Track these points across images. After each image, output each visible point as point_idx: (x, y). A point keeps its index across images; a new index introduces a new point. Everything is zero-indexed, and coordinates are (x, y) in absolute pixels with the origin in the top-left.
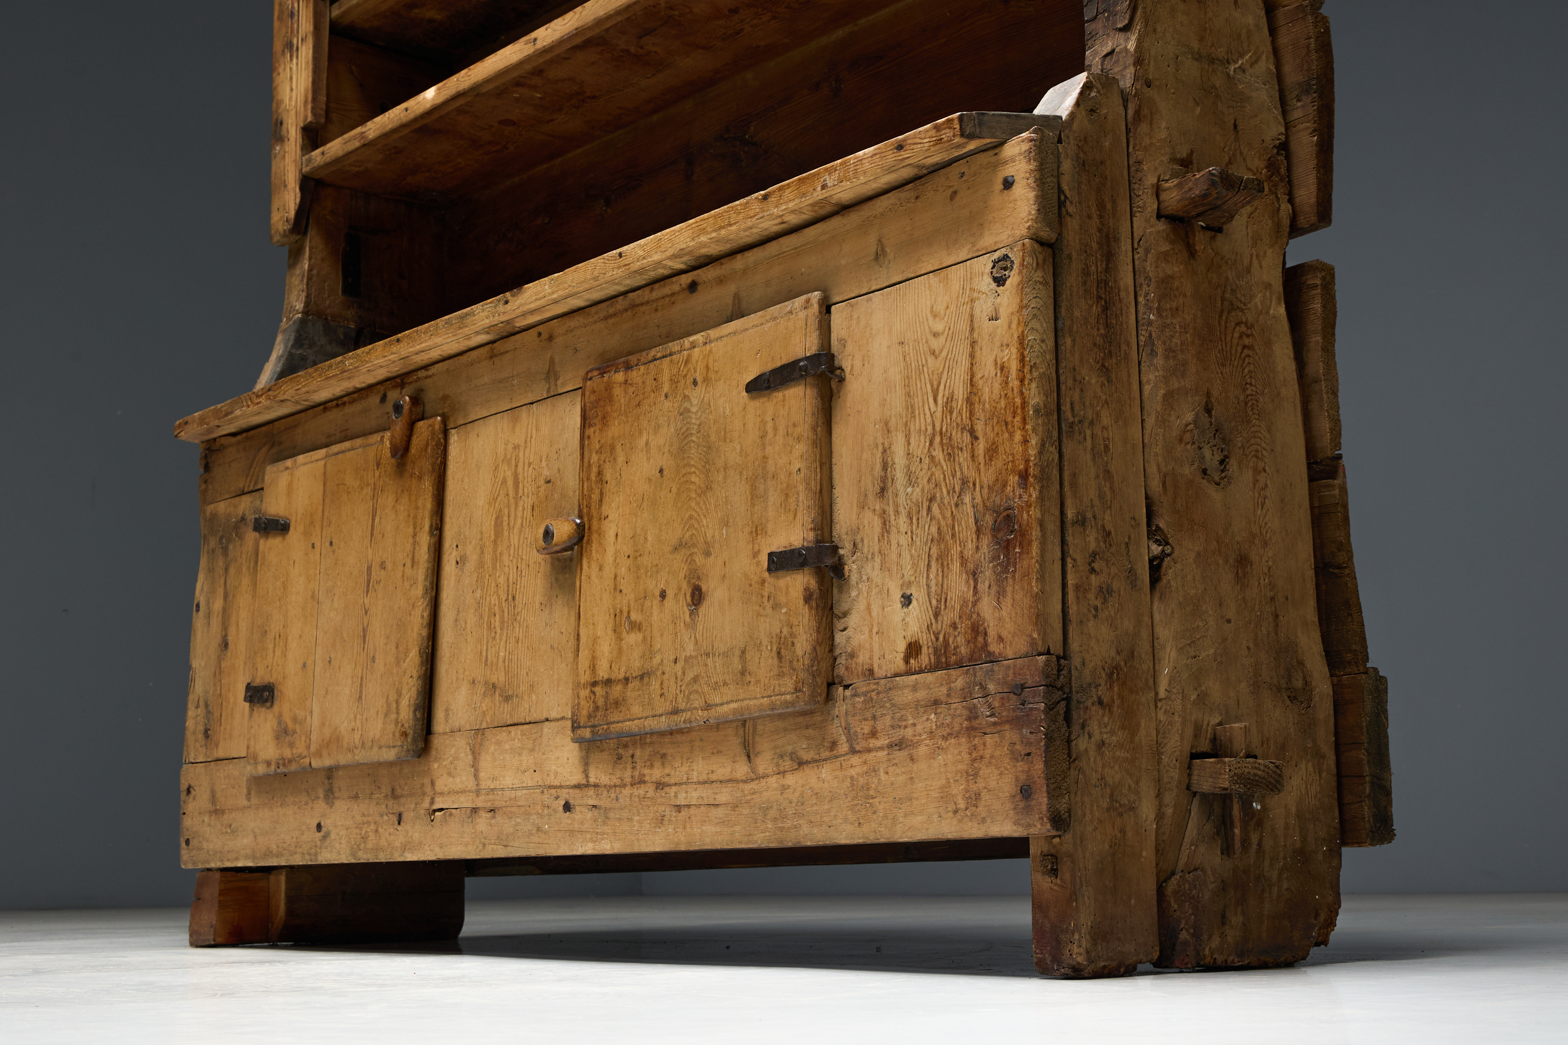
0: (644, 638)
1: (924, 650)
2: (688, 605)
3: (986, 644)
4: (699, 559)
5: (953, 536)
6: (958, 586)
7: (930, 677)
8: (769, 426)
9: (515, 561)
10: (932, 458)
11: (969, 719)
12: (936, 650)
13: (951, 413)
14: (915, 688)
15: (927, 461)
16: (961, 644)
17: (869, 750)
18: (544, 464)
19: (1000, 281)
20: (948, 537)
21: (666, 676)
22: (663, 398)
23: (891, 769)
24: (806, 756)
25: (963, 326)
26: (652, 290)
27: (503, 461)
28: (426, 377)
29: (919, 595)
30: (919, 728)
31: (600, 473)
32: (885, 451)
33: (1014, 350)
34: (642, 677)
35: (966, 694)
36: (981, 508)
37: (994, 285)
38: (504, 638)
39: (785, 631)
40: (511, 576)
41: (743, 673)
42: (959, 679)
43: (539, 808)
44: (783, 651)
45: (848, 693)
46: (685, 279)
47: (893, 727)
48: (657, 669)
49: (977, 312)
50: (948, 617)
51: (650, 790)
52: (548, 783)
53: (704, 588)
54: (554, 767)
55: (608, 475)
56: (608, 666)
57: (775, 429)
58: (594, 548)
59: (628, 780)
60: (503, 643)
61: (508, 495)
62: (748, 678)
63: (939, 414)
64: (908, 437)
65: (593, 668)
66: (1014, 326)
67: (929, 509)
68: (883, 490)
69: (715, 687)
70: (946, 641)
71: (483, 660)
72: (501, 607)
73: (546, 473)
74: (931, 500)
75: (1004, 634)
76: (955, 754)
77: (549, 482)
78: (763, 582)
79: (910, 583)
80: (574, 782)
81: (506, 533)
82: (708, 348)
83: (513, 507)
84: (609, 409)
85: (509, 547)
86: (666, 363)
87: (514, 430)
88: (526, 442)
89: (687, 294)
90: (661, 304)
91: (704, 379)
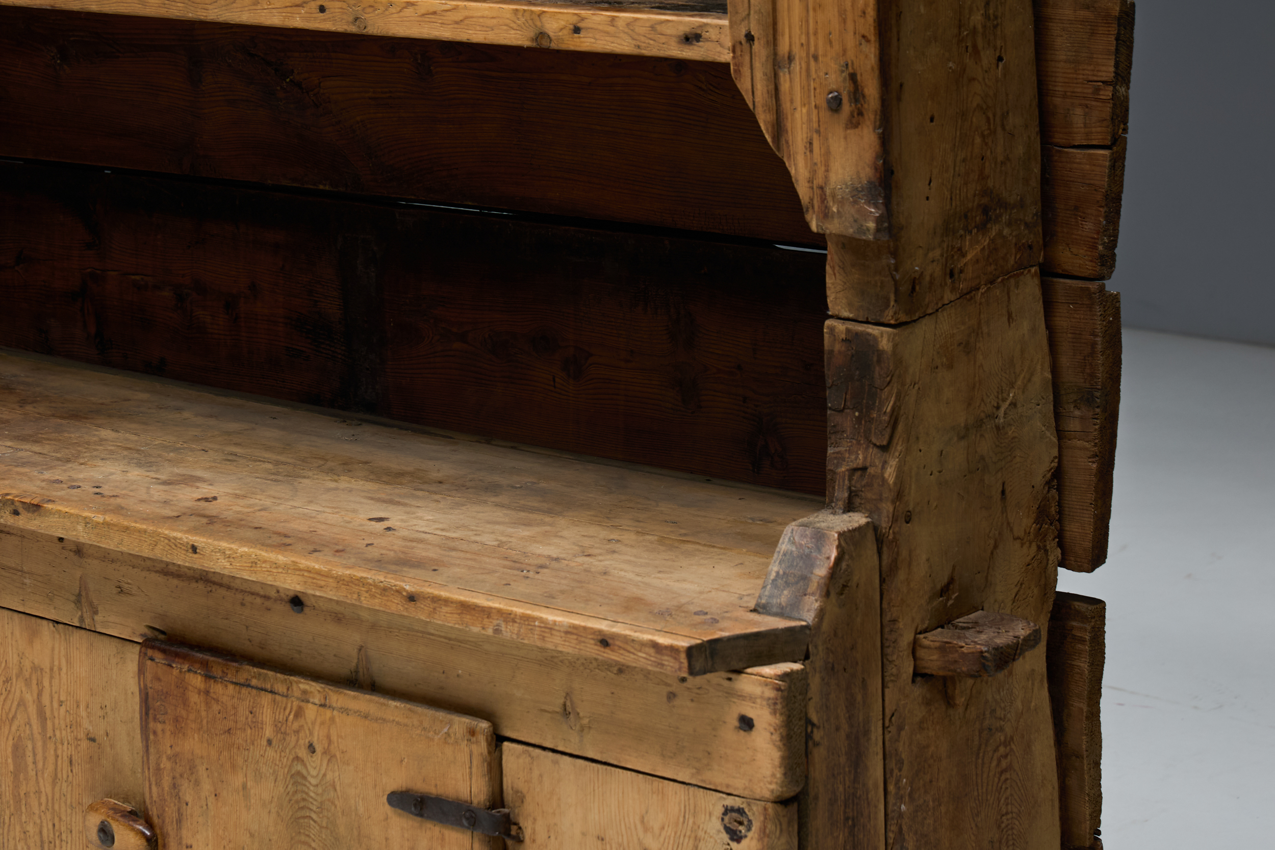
9: (49, 816)
18: (83, 713)
19: (734, 835)
22: (264, 743)
26: (234, 577)
27: (18, 676)
37: (725, 837)
46: (285, 589)
55: (188, 795)
61: (30, 724)
73: (88, 726)
77: (93, 740)
82: (328, 713)
83: (39, 744)
84: (184, 713)
85: (38, 792)
86: (266, 699)
87: (31, 642)
88: (52, 669)
89: (288, 607)
90: (249, 598)
91: (326, 752)
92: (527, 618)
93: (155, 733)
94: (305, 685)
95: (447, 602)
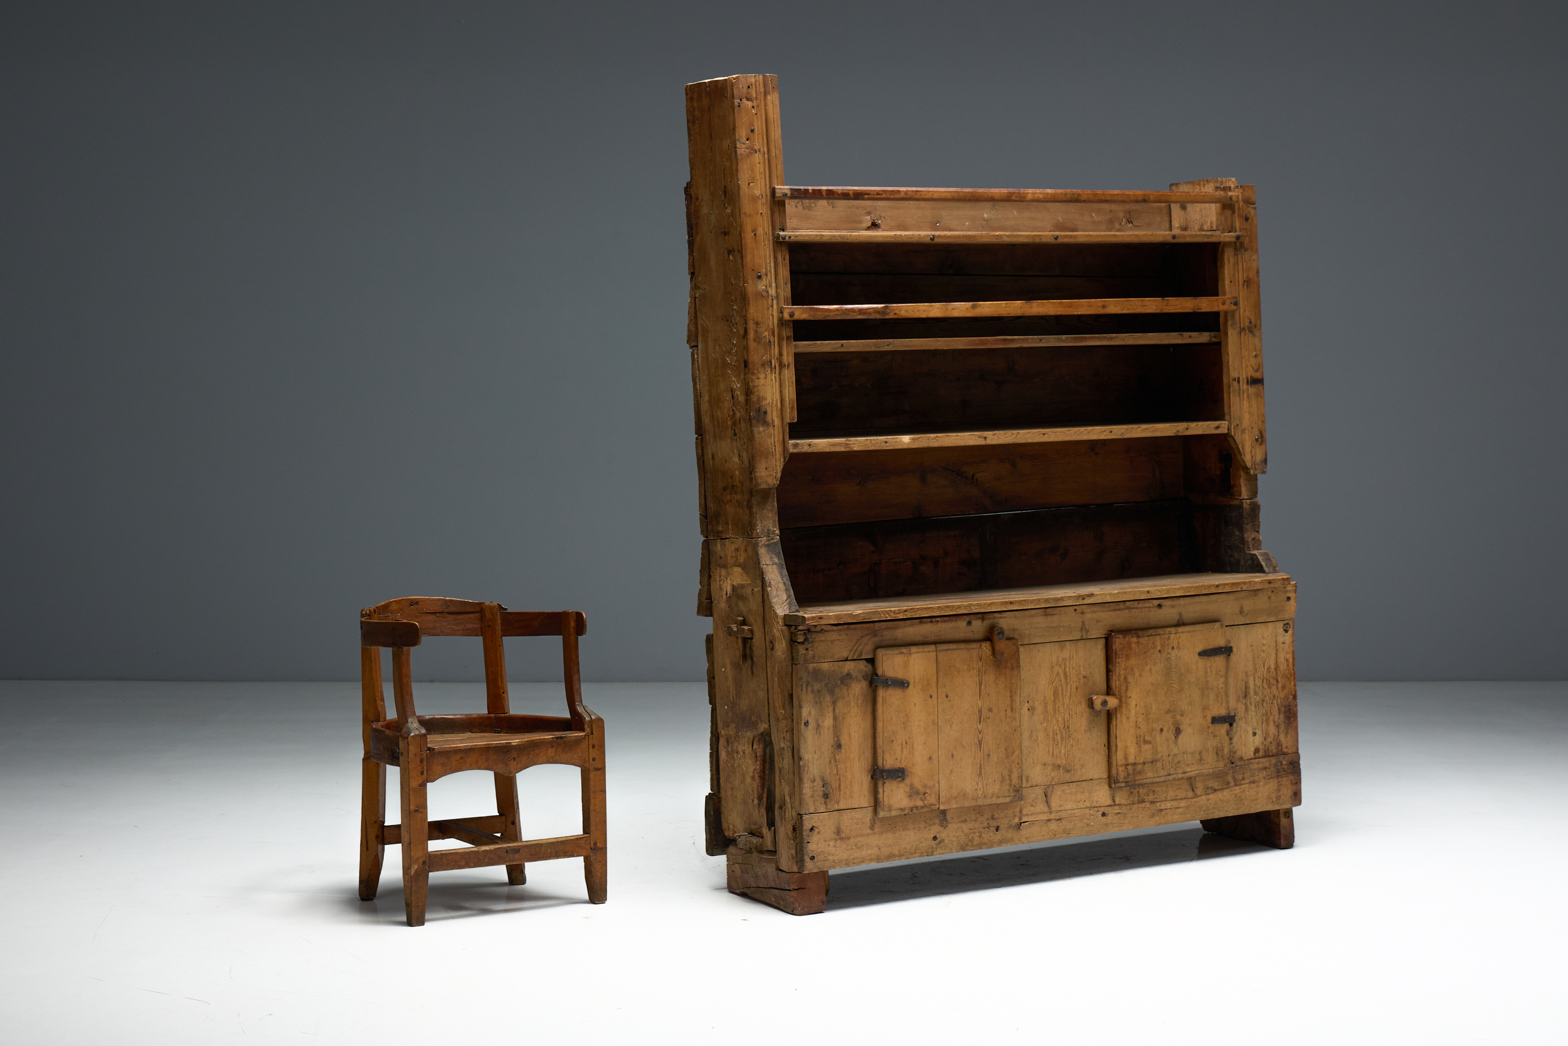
0: (1153, 747)
1: (1261, 751)
2: (1174, 735)
3: (1282, 749)
4: (1178, 717)
5: (1271, 713)
6: (1272, 730)
7: (1264, 760)
8: (1209, 670)
9: (1067, 711)
10: (1263, 687)
11: (1277, 773)
12: (1265, 751)
13: (1270, 672)
14: (1258, 763)
15: (1261, 688)
16: (1273, 749)
17: (1242, 784)
18: (1082, 669)
19: (1286, 631)
20: (1269, 714)
21: (1164, 762)
22: (1157, 652)
23: (1250, 790)
24: (1217, 788)
25: (1273, 644)
26: (1138, 603)
27: (1056, 665)
28: (1000, 618)
29: (1259, 732)
30: (1260, 776)
31: (1125, 678)
32: (1246, 683)
33: (1291, 655)
34: (1152, 762)
35: (1276, 765)
36: (1280, 705)
37: (1284, 632)
38: (1064, 744)
39: (1219, 745)
40: (1066, 717)
41: (1201, 760)
42: (1273, 760)
43: (1088, 816)
44: (1219, 753)
45: (1233, 765)
46: (1156, 602)
47: (1250, 776)
48: (1160, 759)
49: (1278, 640)
50: (1269, 740)
51: (1148, 805)
52: (1093, 805)
53: (1181, 728)
54: (1096, 799)
55: (1130, 679)
56: (1134, 757)
57: (1211, 671)
58: (1124, 709)
59: (1136, 801)
60: (1063, 747)
61: (1061, 680)
62: (1203, 762)
63: (1265, 672)
64: (1254, 678)
65: (1126, 758)
66: (1291, 647)
67: (1262, 704)
68: (1246, 696)
69: (1188, 765)
70: (1268, 748)
71: (1051, 754)
72: (1060, 730)
73: (1083, 673)
74: (1263, 701)
75: (1288, 746)
76: (1273, 784)
77: (1085, 677)
78: (1209, 727)
79: (1255, 729)
80: (1108, 804)
81: (1061, 698)
82: (1178, 635)
83: (1064, 687)
84: (1130, 652)
85: (1064, 704)
86: (1158, 638)
87: (1062, 651)
88: (1070, 657)
89: (1157, 609)
90: (1143, 610)
91: (1178, 647)
92: (1250, 582)
93: (1119, 663)
94: (1169, 629)
95: (1228, 584)
